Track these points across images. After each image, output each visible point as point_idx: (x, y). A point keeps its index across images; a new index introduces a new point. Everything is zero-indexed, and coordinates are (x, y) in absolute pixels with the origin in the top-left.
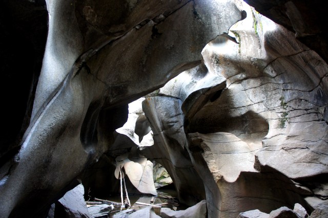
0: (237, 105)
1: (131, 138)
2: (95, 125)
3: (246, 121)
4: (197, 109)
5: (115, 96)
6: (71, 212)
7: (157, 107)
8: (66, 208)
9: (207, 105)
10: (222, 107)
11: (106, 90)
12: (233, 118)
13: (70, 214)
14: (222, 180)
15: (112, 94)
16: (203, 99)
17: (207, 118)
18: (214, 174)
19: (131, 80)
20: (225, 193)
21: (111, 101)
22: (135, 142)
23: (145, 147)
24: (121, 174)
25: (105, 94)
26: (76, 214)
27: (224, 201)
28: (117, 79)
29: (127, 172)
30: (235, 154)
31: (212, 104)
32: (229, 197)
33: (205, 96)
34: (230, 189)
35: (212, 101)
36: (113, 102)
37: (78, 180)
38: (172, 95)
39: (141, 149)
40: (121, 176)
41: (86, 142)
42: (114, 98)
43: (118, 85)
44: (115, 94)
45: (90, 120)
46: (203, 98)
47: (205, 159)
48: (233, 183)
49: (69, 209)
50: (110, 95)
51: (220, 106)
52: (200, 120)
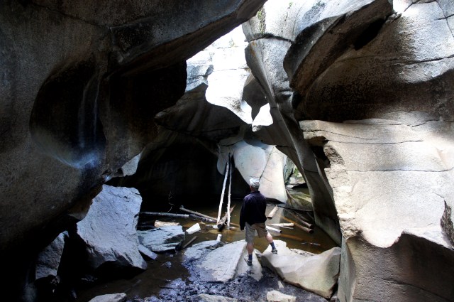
0: (422, 54)
1: (235, 112)
2: (95, 112)
3: (442, 93)
4: (317, 67)
5: (128, 49)
6: (96, 252)
7: (265, 60)
8: (89, 246)
9: (345, 56)
10: (384, 61)
11: (102, 39)
12: (410, 84)
13: (95, 256)
14: (358, 238)
15: (119, 45)
16: (332, 44)
17: (350, 86)
18: (341, 223)
19: (160, 9)
20: (365, 266)
21: (121, 60)
22: (243, 119)
23: (260, 126)
24: (228, 167)
25: (102, 47)
26: (107, 255)
27: (360, 281)
28: (124, 12)
29: (237, 164)
30: (404, 173)
31: (359, 53)
32: (372, 275)
33: (336, 38)
34: (376, 260)
35: (357, 48)
36: (124, 61)
37: (71, 215)
38: (285, 36)
39: (254, 130)
40: (227, 170)
41: (82, 145)
42: (125, 52)
43: (130, 25)
44: (127, 45)
45: (83, 102)
46: (332, 41)
47: (331, 182)
48: (385, 250)
49: (93, 248)
50: (114, 49)
51: (381, 58)
52: (333, 89)
